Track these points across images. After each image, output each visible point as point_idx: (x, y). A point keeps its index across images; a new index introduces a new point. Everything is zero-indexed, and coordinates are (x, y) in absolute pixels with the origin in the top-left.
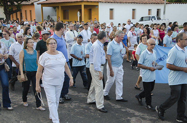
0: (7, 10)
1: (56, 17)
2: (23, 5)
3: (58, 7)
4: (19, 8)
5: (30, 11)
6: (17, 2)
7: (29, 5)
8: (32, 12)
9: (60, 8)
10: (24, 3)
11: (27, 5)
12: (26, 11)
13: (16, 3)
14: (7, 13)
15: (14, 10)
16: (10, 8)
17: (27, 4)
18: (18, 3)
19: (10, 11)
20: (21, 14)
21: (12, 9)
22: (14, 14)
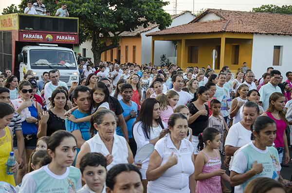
0: (96, 45)
1: (176, 58)
2: (124, 37)
3: (180, 41)
4: (115, 43)
5: (134, 47)
6: (113, 32)
7: (132, 37)
8: (137, 49)
9: (183, 43)
10: (125, 34)
11: (129, 37)
12: (127, 47)
13: (111, 34)
14: (96, 51)
15: (108, 45)
16: (101, 43)
17: (130, 35)
18: (115, 34)
19: (102, 47)
20: (119, 52)
21: (105, 44)
22: (109, 52)
